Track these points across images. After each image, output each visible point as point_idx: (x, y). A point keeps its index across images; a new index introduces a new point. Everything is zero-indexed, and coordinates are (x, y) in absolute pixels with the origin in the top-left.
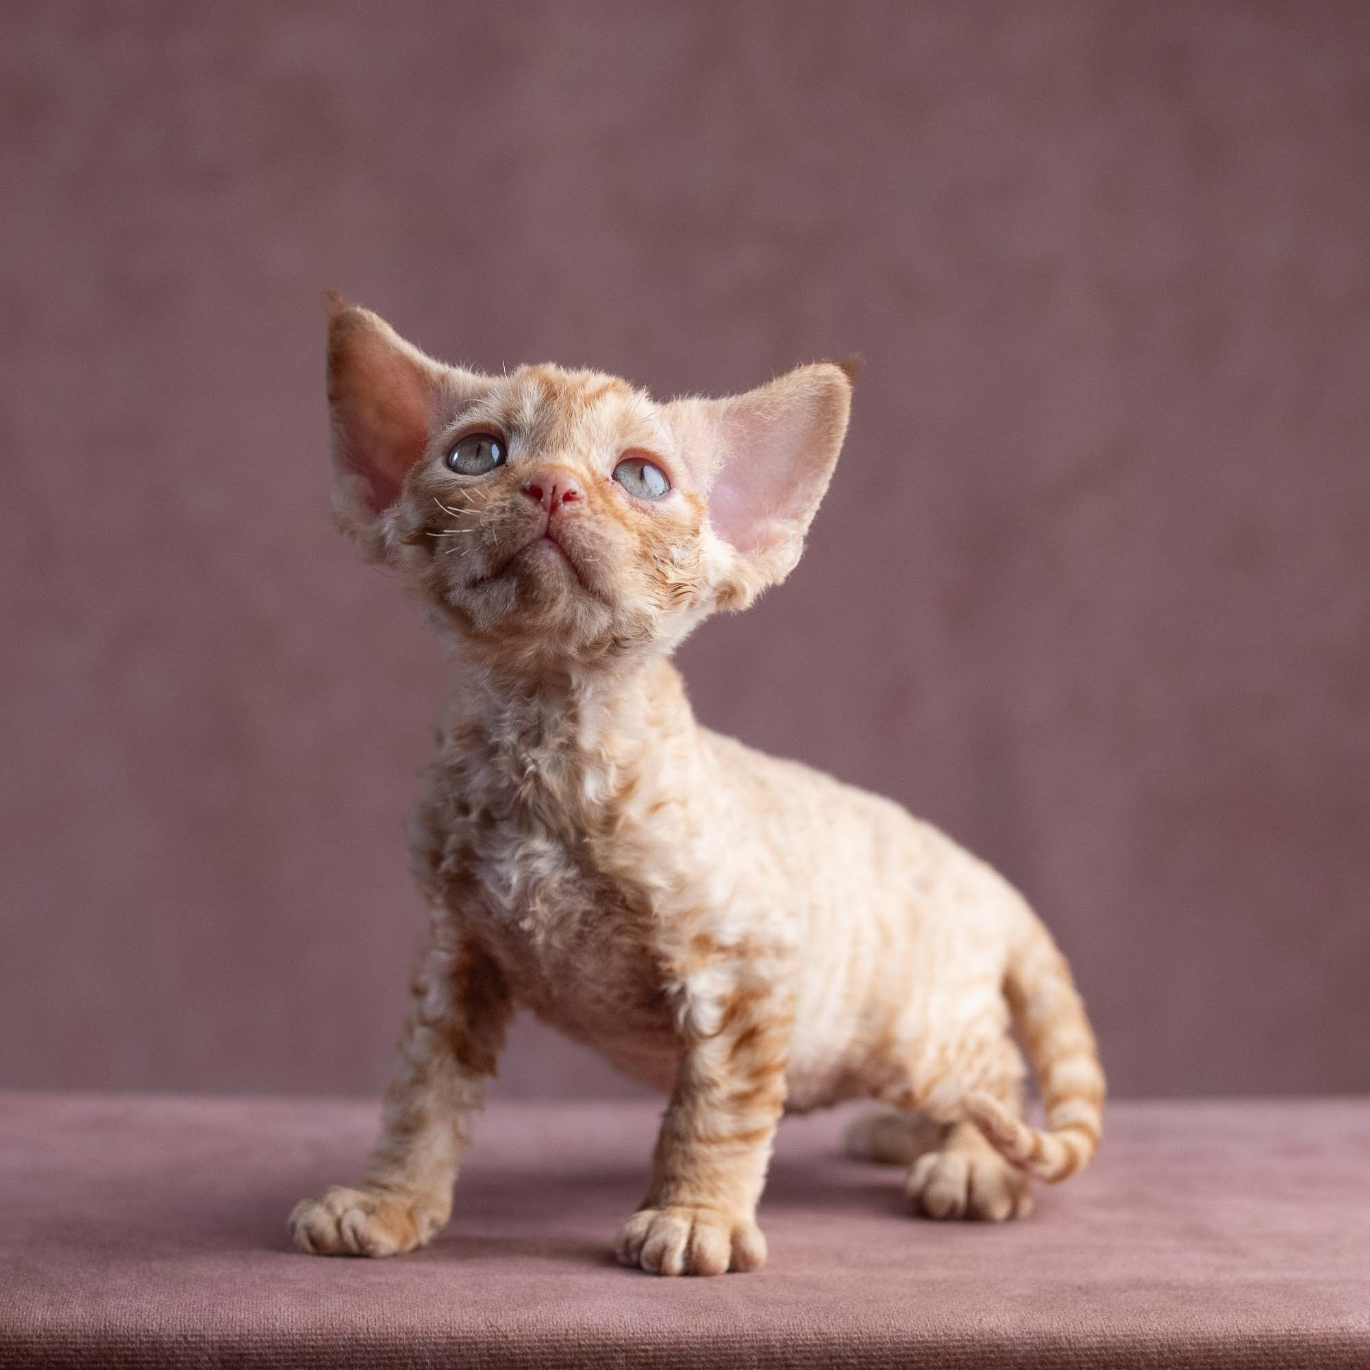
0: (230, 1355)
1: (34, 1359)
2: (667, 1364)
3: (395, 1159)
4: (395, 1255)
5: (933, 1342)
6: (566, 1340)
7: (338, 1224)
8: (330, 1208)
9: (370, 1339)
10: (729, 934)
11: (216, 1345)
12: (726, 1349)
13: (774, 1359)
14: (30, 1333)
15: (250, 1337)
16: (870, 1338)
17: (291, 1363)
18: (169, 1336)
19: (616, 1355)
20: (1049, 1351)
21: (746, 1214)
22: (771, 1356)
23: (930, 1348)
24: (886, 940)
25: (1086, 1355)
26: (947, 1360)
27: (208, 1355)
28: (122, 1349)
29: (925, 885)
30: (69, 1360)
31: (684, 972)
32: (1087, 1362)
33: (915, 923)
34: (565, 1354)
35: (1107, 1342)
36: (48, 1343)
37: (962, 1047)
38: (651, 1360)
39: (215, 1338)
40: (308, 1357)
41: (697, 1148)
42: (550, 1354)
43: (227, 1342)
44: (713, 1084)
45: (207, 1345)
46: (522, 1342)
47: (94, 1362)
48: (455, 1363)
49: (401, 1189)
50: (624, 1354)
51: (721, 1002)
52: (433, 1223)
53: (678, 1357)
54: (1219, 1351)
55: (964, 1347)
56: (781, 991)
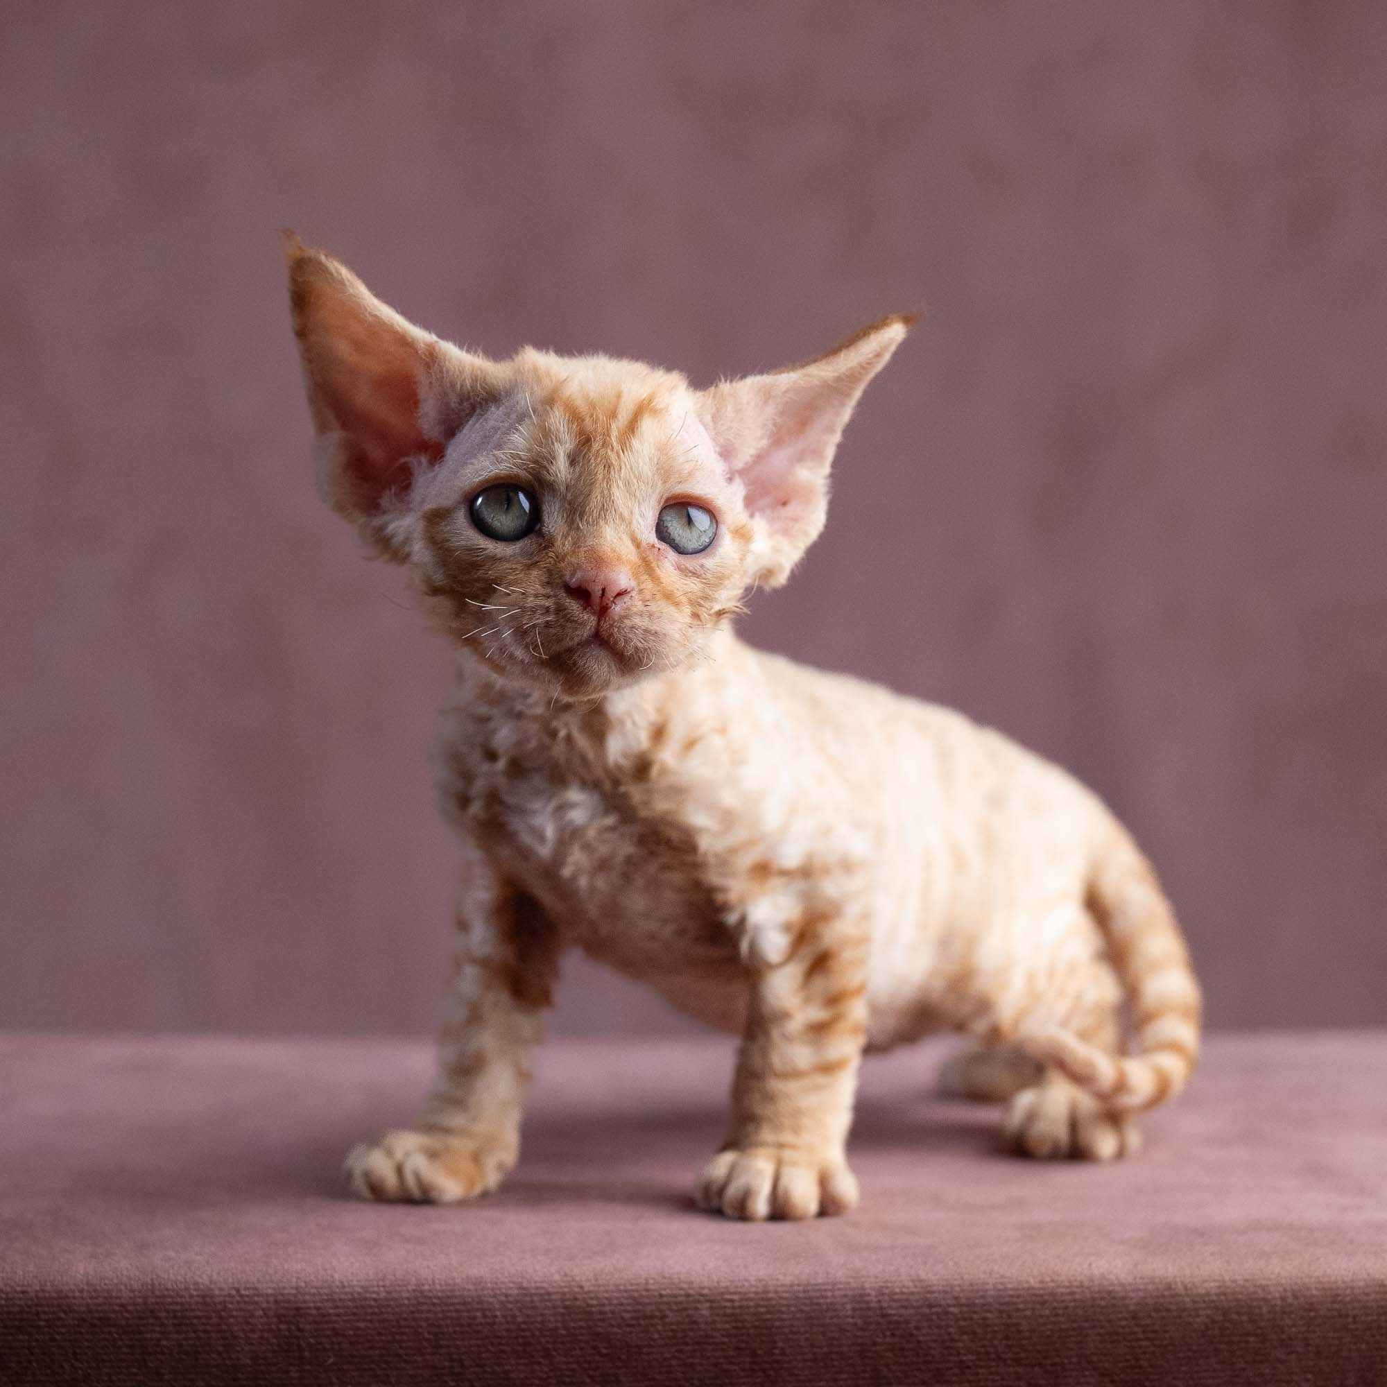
0: (287, 1309)
1: (76, 1315)
2: (755, 1314)
3: (457, 1102)
4: (462, 1203)
5: (1039, 1289)
6: (647, 1290)
7: (399, 1170)
8: (389, 1153)
9: (436, 1290)
10: (791, 856)
11: (271, 1299)
12: (818, 1298)
13: (869, 1309)
14: (72, 1287)
15: (307, 1290)
16: (971, 1285)
17: (352, 1317)
18: (221, 1289)
19: (699, 1306)
20: (1163, 1296)
21: (834, 1152)
22: (864, 1306)
23: (1036, 1295)
24: (960, 864)
25: (1204, 1302)
26: (1055, 1308)
27: (263, 1310)
28: (171, 1304)
29: (995, 801)
30: (113, 1316)
31: (742, 901)
32: (1204, 1309)
33: (989, 842)
34: (644, 1304)
35: (1227, 1287)
36: (91, 1298)
37: (1051, 974)
38: (737, 1311)
39: (270, 1291)
40: (370, 1311)
41: (775, 1085)
42: (629, 1305)
43: (282, 1295)
44: (785, 1016)
45: (261, 1299)
46: (598, 1292)
47: (140, 1318)
48: (528, 1316)
49: (463, 1132)
50: (708, 1305)
51: (787, 928)
52: (501, 1166)
53: (766, 1307)
54: (1346, 1296)
55: (1072, 1293)
56: (852, 910)
